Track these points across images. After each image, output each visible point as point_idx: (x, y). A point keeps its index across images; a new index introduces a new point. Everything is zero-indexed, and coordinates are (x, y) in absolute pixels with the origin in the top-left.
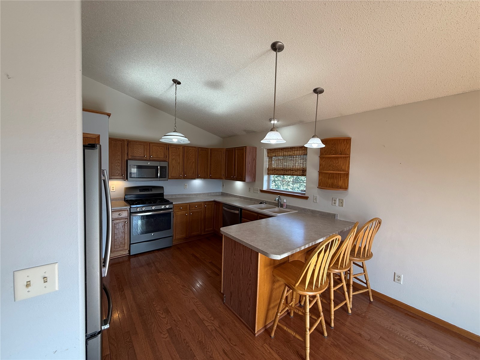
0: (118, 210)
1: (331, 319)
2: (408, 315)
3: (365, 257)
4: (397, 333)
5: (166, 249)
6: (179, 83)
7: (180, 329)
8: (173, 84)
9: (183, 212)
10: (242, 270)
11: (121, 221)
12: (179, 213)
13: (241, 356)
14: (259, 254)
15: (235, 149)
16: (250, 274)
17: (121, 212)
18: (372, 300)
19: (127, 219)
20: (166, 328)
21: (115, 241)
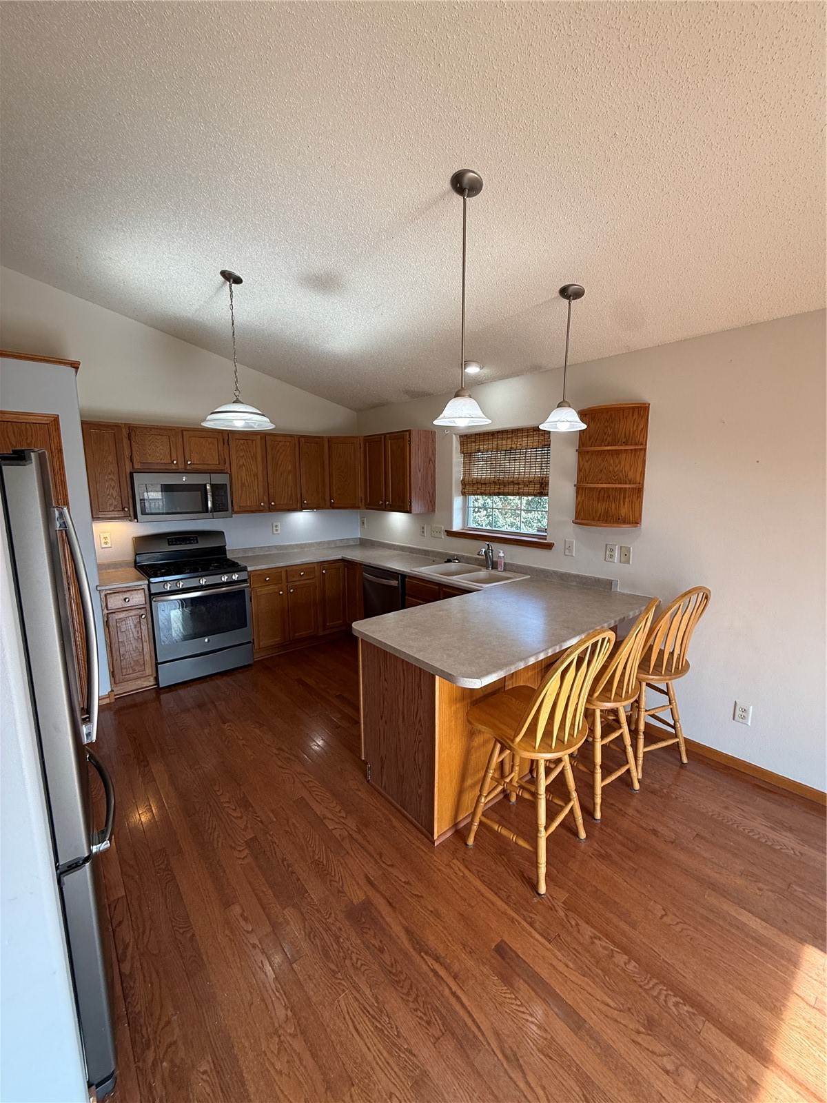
0: (120, 590)
1: (594, 804)
2: (760, 787)
3: (671, 671)
4: (732, 824)
5: (240, 670)
6: (238, 281)
7: (275, 838)
8: (224, 283)
9: (271, 587)
10: (403, 713)
11: (130, 614)
12: (264, 590)
13: (404, 887)
14: (437, 677)
15: (385, 437)
16: (420, 721)
17: (129, 593)
18: (685, 760)
19: (143, 610)
20: (243, 838)
21: (122, 658)
